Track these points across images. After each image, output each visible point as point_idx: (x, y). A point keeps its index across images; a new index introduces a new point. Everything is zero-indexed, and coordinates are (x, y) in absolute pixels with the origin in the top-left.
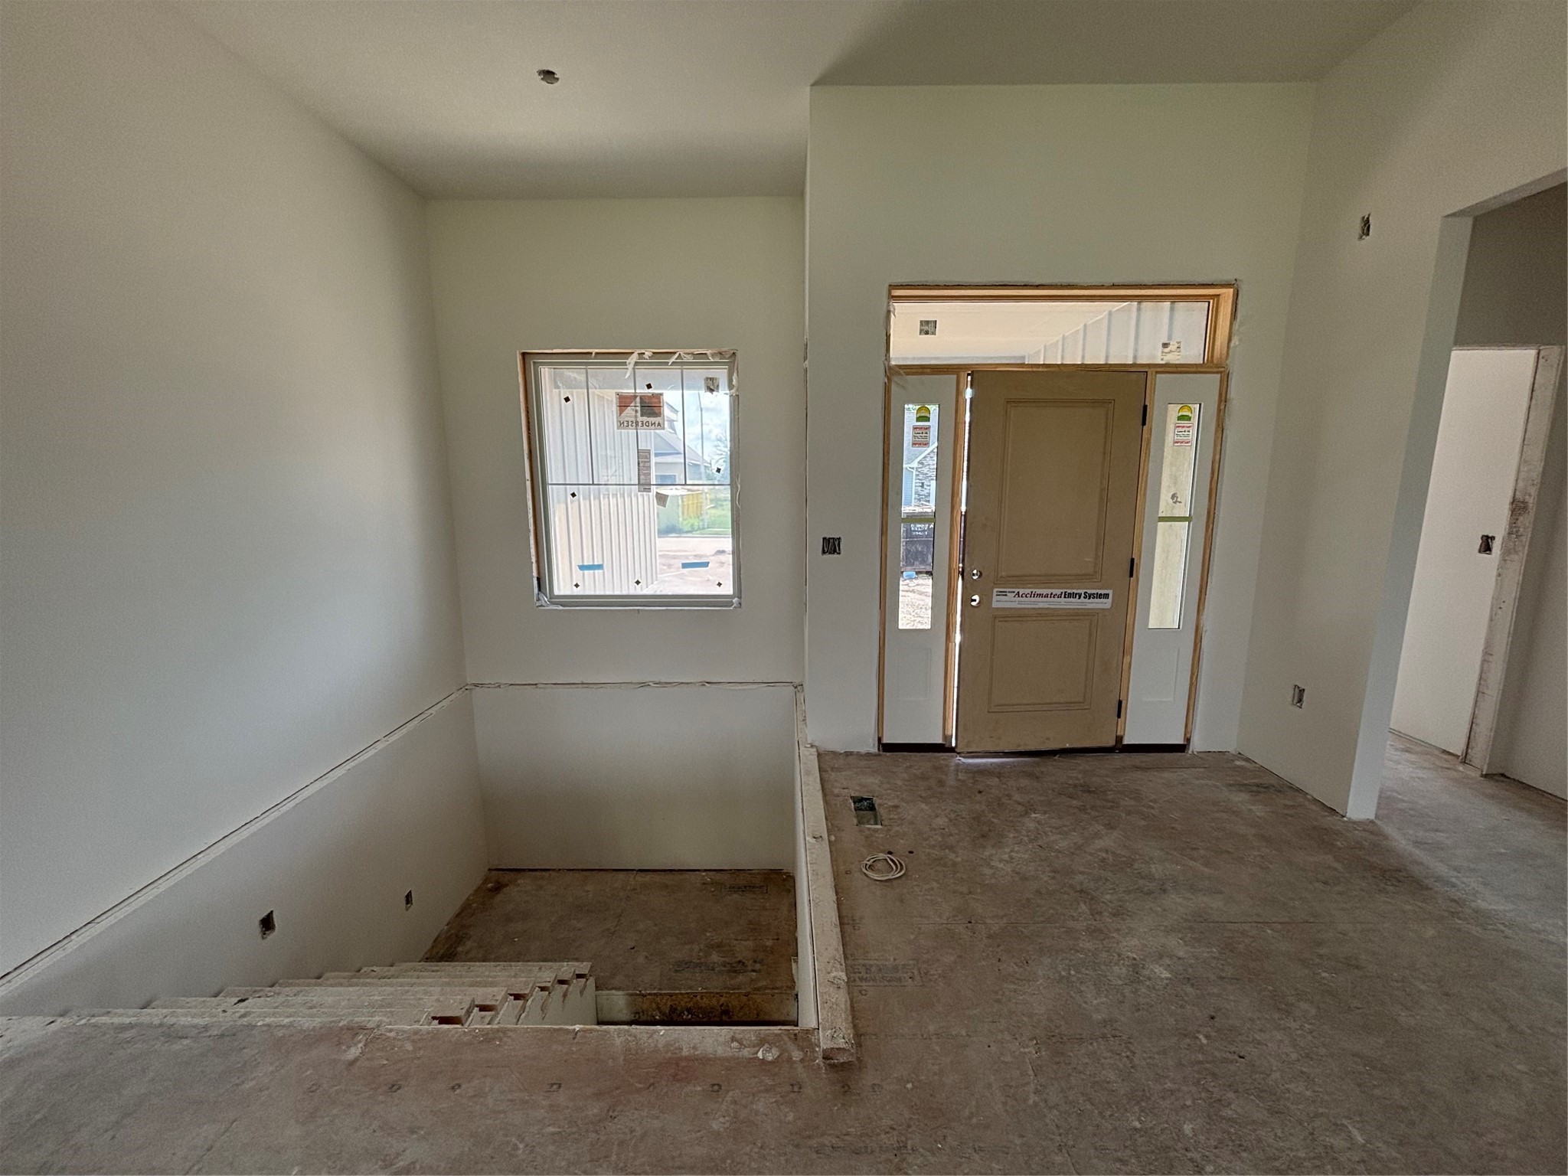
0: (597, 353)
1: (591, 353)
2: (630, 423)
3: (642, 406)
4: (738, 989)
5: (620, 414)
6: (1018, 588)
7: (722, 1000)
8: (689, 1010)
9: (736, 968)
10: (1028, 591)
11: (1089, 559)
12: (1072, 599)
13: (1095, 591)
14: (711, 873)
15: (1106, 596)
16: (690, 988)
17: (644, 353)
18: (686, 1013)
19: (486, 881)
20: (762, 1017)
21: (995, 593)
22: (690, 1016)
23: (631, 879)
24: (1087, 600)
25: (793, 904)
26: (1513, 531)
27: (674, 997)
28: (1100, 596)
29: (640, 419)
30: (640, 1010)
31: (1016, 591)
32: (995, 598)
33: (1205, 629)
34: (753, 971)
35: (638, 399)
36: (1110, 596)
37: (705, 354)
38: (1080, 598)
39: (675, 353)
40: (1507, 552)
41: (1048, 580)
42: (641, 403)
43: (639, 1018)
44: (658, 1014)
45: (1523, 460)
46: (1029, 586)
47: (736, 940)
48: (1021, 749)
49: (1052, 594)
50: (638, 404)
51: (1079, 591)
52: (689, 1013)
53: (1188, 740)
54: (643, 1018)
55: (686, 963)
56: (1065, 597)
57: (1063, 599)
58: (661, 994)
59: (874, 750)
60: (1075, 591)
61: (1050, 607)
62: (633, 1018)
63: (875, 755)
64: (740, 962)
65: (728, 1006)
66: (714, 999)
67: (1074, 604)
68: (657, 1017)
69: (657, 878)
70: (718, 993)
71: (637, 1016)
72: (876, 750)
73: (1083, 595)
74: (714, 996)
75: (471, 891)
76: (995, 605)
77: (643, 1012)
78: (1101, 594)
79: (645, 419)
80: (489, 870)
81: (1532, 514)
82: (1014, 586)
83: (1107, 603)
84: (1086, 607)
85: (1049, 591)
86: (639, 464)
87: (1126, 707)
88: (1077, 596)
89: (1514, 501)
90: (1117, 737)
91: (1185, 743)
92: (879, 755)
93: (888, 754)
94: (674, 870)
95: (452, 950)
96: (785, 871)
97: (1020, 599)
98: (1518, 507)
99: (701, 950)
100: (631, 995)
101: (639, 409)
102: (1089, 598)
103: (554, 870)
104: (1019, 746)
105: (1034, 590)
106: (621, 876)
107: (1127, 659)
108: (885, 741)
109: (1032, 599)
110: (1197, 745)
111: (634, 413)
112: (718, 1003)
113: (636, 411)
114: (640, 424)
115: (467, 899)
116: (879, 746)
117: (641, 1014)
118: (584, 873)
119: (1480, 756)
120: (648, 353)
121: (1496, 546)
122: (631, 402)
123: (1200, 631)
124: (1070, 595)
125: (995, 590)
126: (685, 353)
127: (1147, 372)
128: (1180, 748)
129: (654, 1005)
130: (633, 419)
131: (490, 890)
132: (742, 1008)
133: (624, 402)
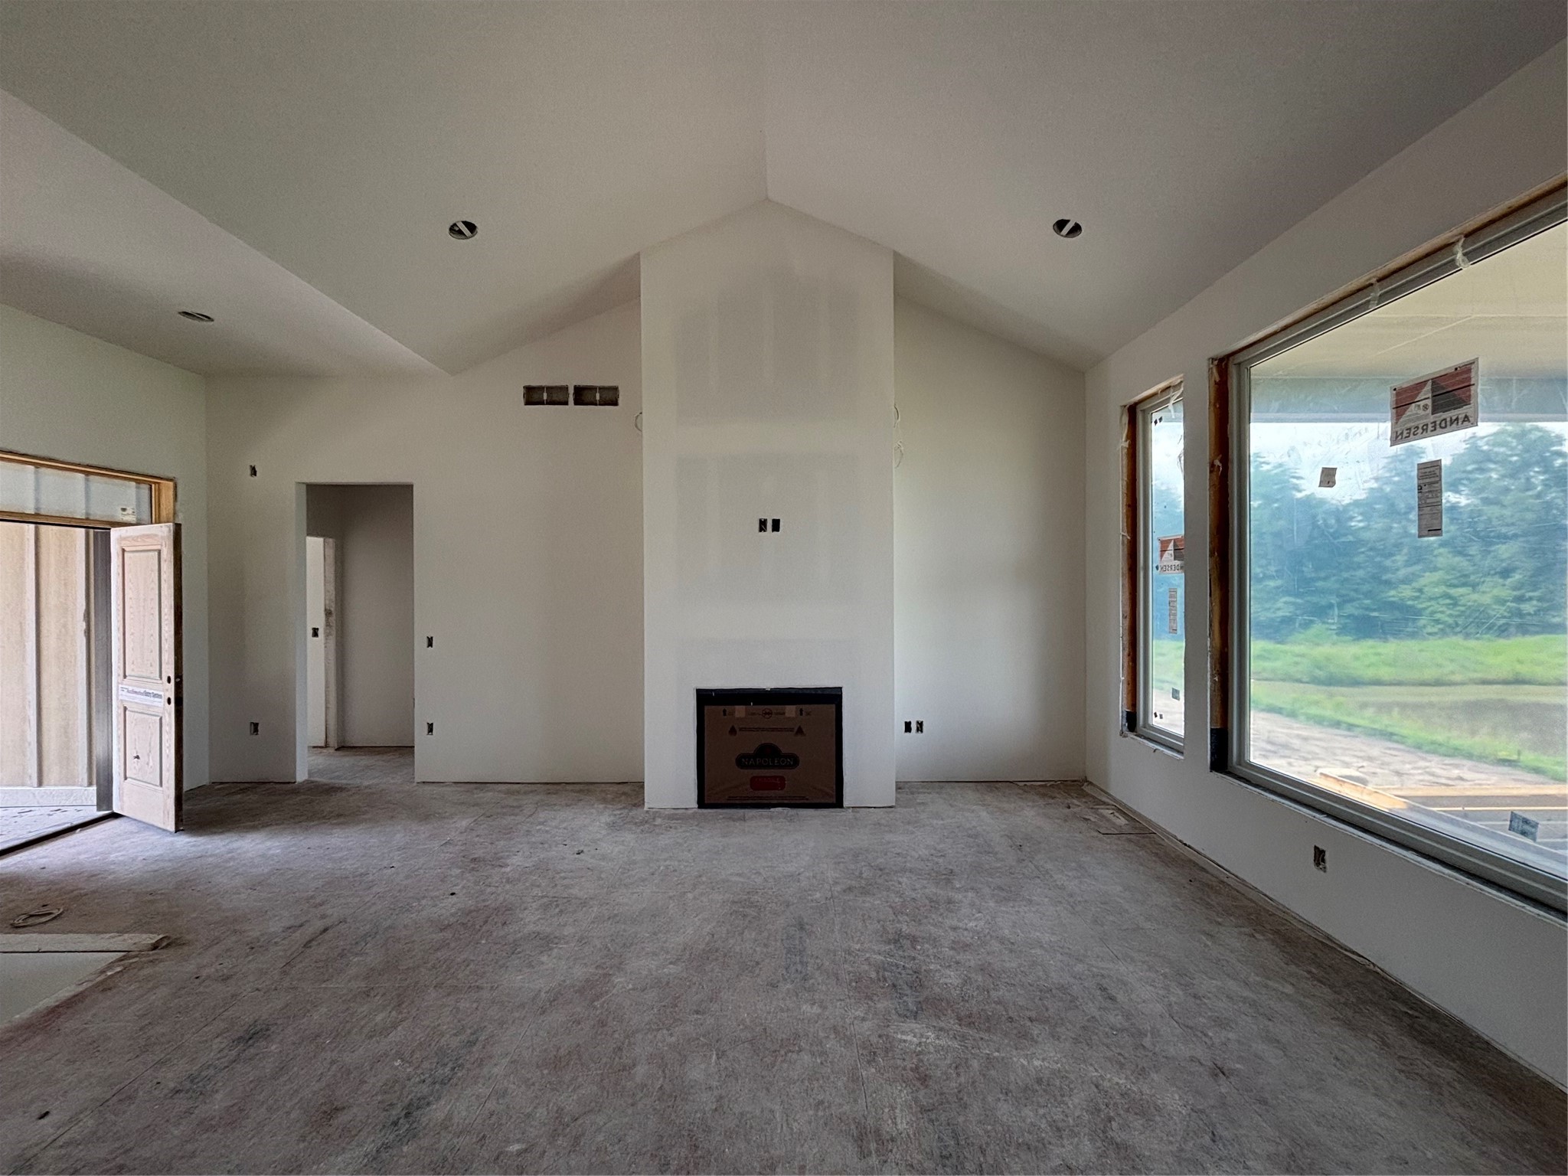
26: (328, 625)
40: (327, 635)
45: (326, 591)
81: (334, 615)
89: (326, 610)
98: (328, 613)
119: (333, 742)
121: (321, 632)
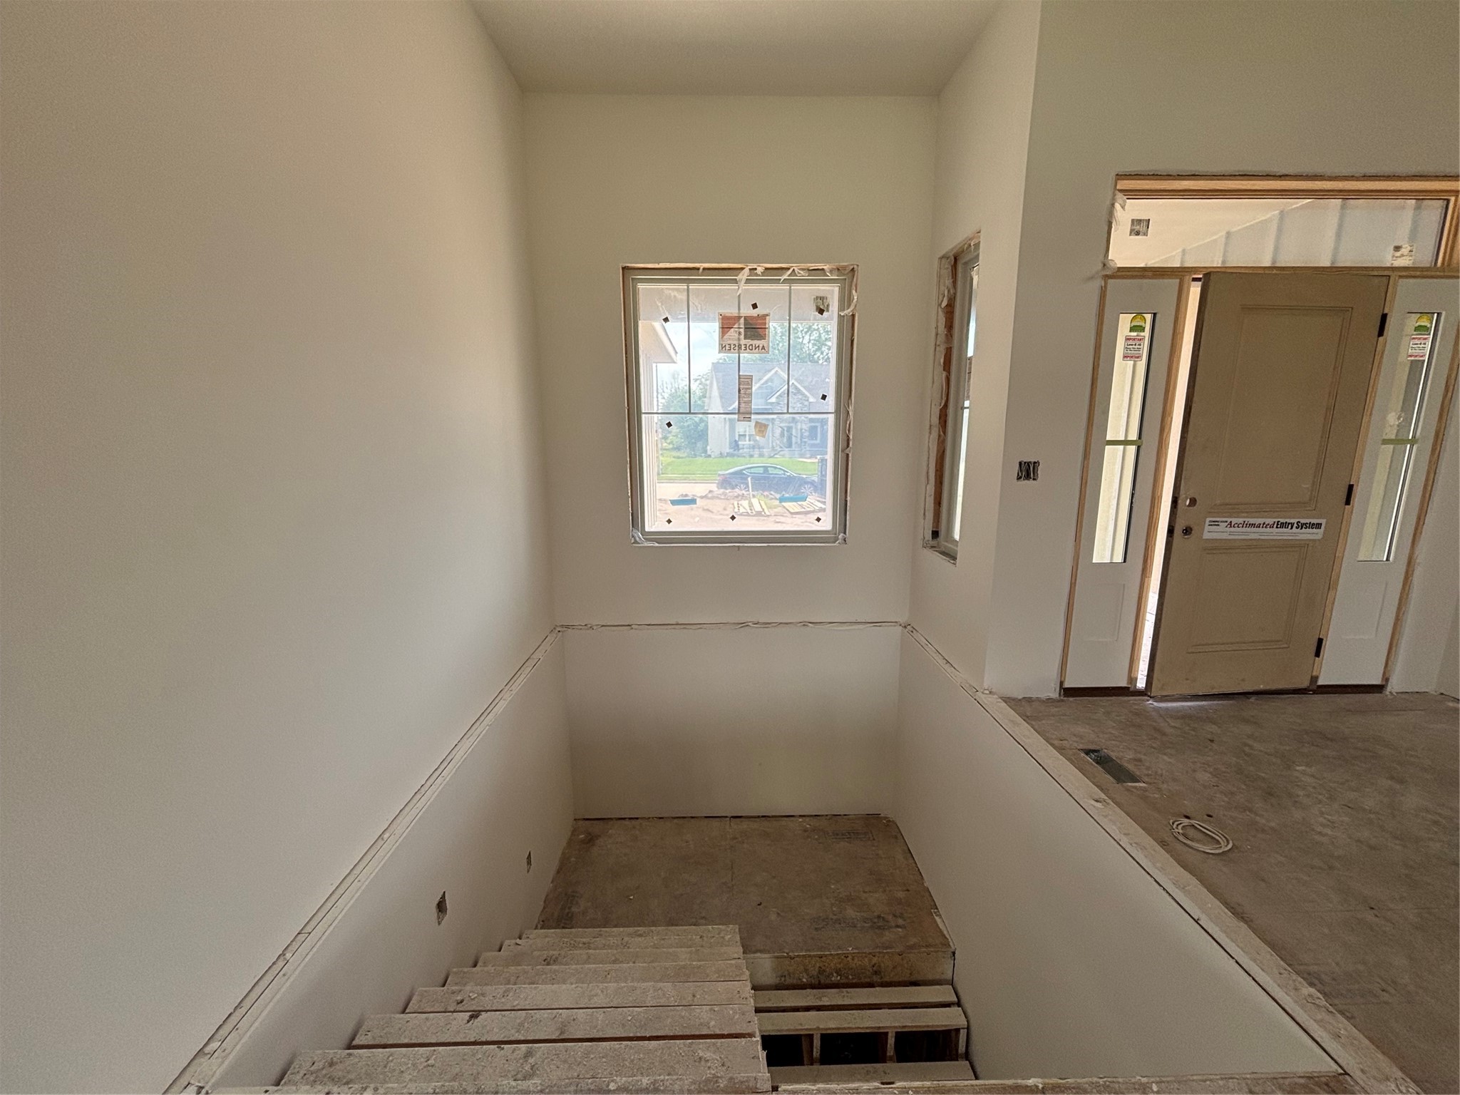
0: (704, 269)
1: (698, 269)
2: (732, 347)
3: (746, 328)
4: (891, 948)
5: (723, 336)
6: (1231, 517)
7: (875, 960)
8: (838, 972)
9: (879, 924)
10: (1241, 520)
11: (1307, 486)
12: (1284, 529)
13: (1308, 521)
14: (807, 819)
15: (1319, 526)
16: (839, 948)
17: (756, 269)
18: (835, 974)
19: (575, 832)
20: (915, 977)
21: (1207, 523)
22: (839, 978)
23: (727, 827)
24: (1299, 530)
25: (907, 851)
27: (824, 959)
28: (1312, 526)
29: (743, 342)
30: (786, 973)
31: (1229, 520)
32: (1207, 528)
33: (1418, 561)
34: (898, 926)
35: (742, 320)
36: (1323, 527)
37: (823, 269)
38: (1292, 528)
39: (789, 269)
41: (1262, 508)
42: (745, 324)
43: (785, 981)
44: (805, 976)
46: (1243, 515)
47: (865, 892)
48: (1215, 691)
49: (1264, 524)
50: (743, 326)
51: (1292, 521)
52: (838, 974)
53: (1386, 680)
54: (789, 981)
55: (823, 920)
56: (1277, 527)
57: (1275, 530)
58: (810, 956)
59: (1054, 695)
60: (1288, 521)
61: (1263, 537)
62: (778, 982)
63: (1058, 701)
64: (879, 917)
65: (880, 966)
66: (866, 960)
67: (1285, 534)
68: (804, 980)
69: (754, 825)
70: (870, 953)
71: (783, 979)
72: (1058, 696)
73: (1295, 525)
74: (866, 957)
75: (564, 844)
76: (1206, 536)
77: (789, 974)
78: (1314, 524)
79: (749, 342)
80: (575, 820)
82: (1227, 514)
83: (1317, 534)
84: (1297, 538)
85: (1260, 521)
86: (739, 391)
87: (1325, 644)
88: (1290, 526)
90: (1312, 677)
91: (1384, 683)
92: (1062, 701)
93: (1071, 699)
94: (768, 817)
95: (567, 911)
96: (882, 815)
97: (1232, 529)
99: (832, 904)
100: (777, 957)
101: (742, 330)
102: (1301, 529)
103: (643, 818)
104: (1213, 689)
105: (1246, 520)
106: (715, 823)
107: (1331, 593)
108: (1066, 685)
109: (1244, 529)
110: (1395, 686)
111: (737, 335)
112: (869, 964)
113: (740, 333)
114: (743, 348)
115: (563, 853)
116: (1060, 691)
117: (787, 978)
118: (676, 821)
120: (760, 270)
122: (734, 324)
123: (1412, 564)
124: (1283, 525)
125: (1208, 520)
126: (800, 269)
127: (1389, 276)
128: (1379, 689)
129: (802, 968)
130: (736, 343)
131: (583, 841)
132: (894, 968)
133: (727, 324)
